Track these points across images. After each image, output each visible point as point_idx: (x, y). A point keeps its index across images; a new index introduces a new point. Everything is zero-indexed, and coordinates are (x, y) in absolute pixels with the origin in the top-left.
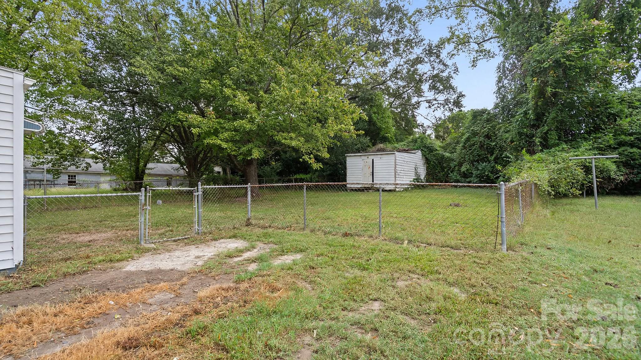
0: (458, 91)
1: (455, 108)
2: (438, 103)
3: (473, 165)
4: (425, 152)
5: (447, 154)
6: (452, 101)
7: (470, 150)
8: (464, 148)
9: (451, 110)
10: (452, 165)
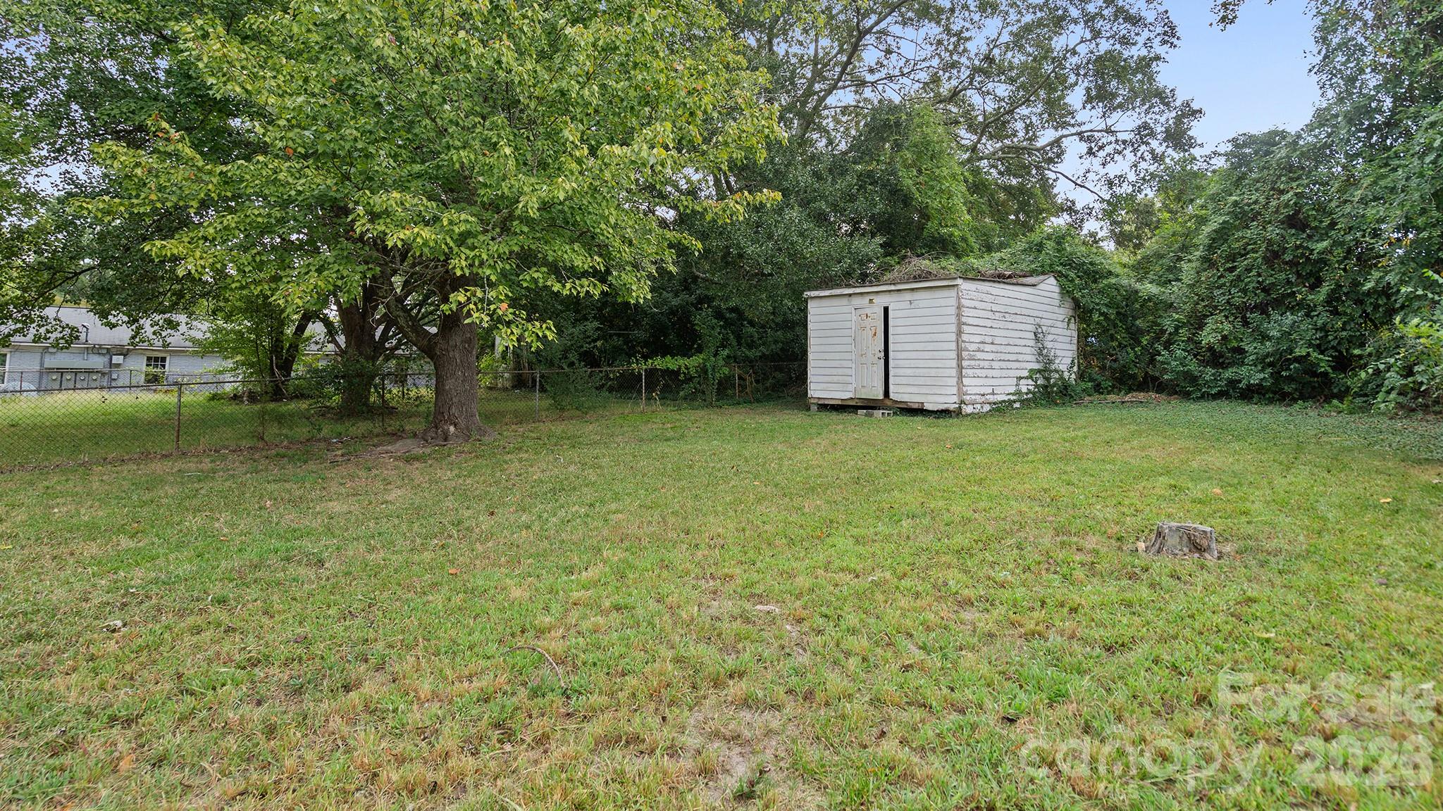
0: (1178, 103)
1: (1170, 151)
2: (1117, 141)
3: (1246, 323)
4: (1072, 281)
5: (1149, 288)
6: (1159, 129)
7: (1231, 270)
8: (1208, 262)
9: (1158, 159)
10: (1168, 324)
